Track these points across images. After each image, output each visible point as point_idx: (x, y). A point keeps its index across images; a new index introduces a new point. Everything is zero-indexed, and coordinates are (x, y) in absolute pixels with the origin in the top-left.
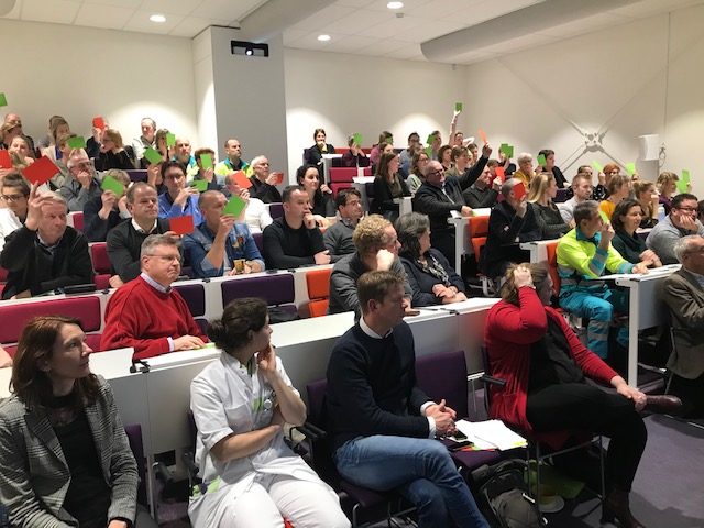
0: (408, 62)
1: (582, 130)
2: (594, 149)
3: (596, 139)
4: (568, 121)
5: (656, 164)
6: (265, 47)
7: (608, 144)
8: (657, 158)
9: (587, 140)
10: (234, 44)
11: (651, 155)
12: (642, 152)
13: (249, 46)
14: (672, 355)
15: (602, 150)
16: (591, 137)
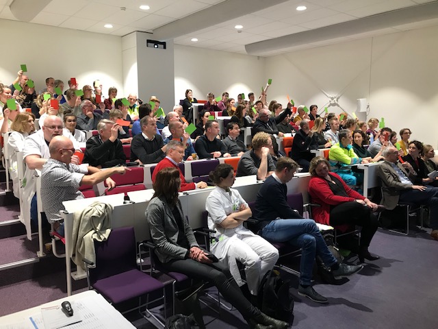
0: (235, 54)
1: (328, 95)
2: (334, 105)
3: (335, 99)
4: (320, 90)
5: (365, 114)
6: (164, 44)
7: (341, 102)
8: (365, 111)
9: (330, 100)
10: (149, 41)
11: (363, 109)
12: (359, 108)
13: (156, 43)
14: (382, 200)
15: (338, 106)
16: (332, 98)
